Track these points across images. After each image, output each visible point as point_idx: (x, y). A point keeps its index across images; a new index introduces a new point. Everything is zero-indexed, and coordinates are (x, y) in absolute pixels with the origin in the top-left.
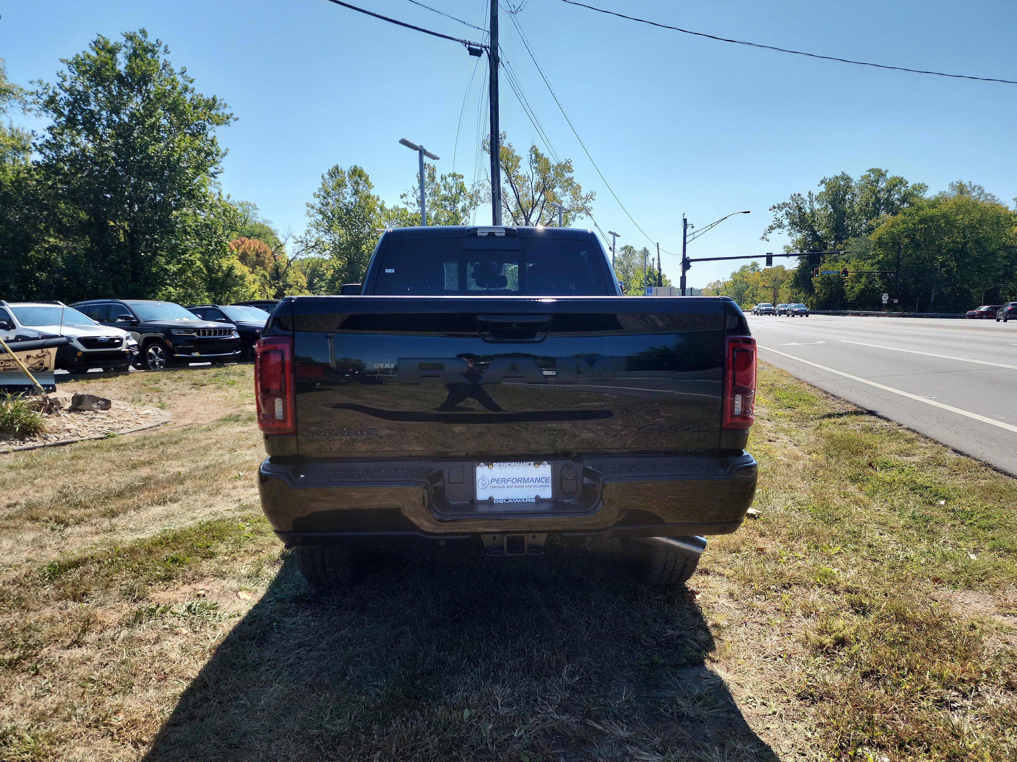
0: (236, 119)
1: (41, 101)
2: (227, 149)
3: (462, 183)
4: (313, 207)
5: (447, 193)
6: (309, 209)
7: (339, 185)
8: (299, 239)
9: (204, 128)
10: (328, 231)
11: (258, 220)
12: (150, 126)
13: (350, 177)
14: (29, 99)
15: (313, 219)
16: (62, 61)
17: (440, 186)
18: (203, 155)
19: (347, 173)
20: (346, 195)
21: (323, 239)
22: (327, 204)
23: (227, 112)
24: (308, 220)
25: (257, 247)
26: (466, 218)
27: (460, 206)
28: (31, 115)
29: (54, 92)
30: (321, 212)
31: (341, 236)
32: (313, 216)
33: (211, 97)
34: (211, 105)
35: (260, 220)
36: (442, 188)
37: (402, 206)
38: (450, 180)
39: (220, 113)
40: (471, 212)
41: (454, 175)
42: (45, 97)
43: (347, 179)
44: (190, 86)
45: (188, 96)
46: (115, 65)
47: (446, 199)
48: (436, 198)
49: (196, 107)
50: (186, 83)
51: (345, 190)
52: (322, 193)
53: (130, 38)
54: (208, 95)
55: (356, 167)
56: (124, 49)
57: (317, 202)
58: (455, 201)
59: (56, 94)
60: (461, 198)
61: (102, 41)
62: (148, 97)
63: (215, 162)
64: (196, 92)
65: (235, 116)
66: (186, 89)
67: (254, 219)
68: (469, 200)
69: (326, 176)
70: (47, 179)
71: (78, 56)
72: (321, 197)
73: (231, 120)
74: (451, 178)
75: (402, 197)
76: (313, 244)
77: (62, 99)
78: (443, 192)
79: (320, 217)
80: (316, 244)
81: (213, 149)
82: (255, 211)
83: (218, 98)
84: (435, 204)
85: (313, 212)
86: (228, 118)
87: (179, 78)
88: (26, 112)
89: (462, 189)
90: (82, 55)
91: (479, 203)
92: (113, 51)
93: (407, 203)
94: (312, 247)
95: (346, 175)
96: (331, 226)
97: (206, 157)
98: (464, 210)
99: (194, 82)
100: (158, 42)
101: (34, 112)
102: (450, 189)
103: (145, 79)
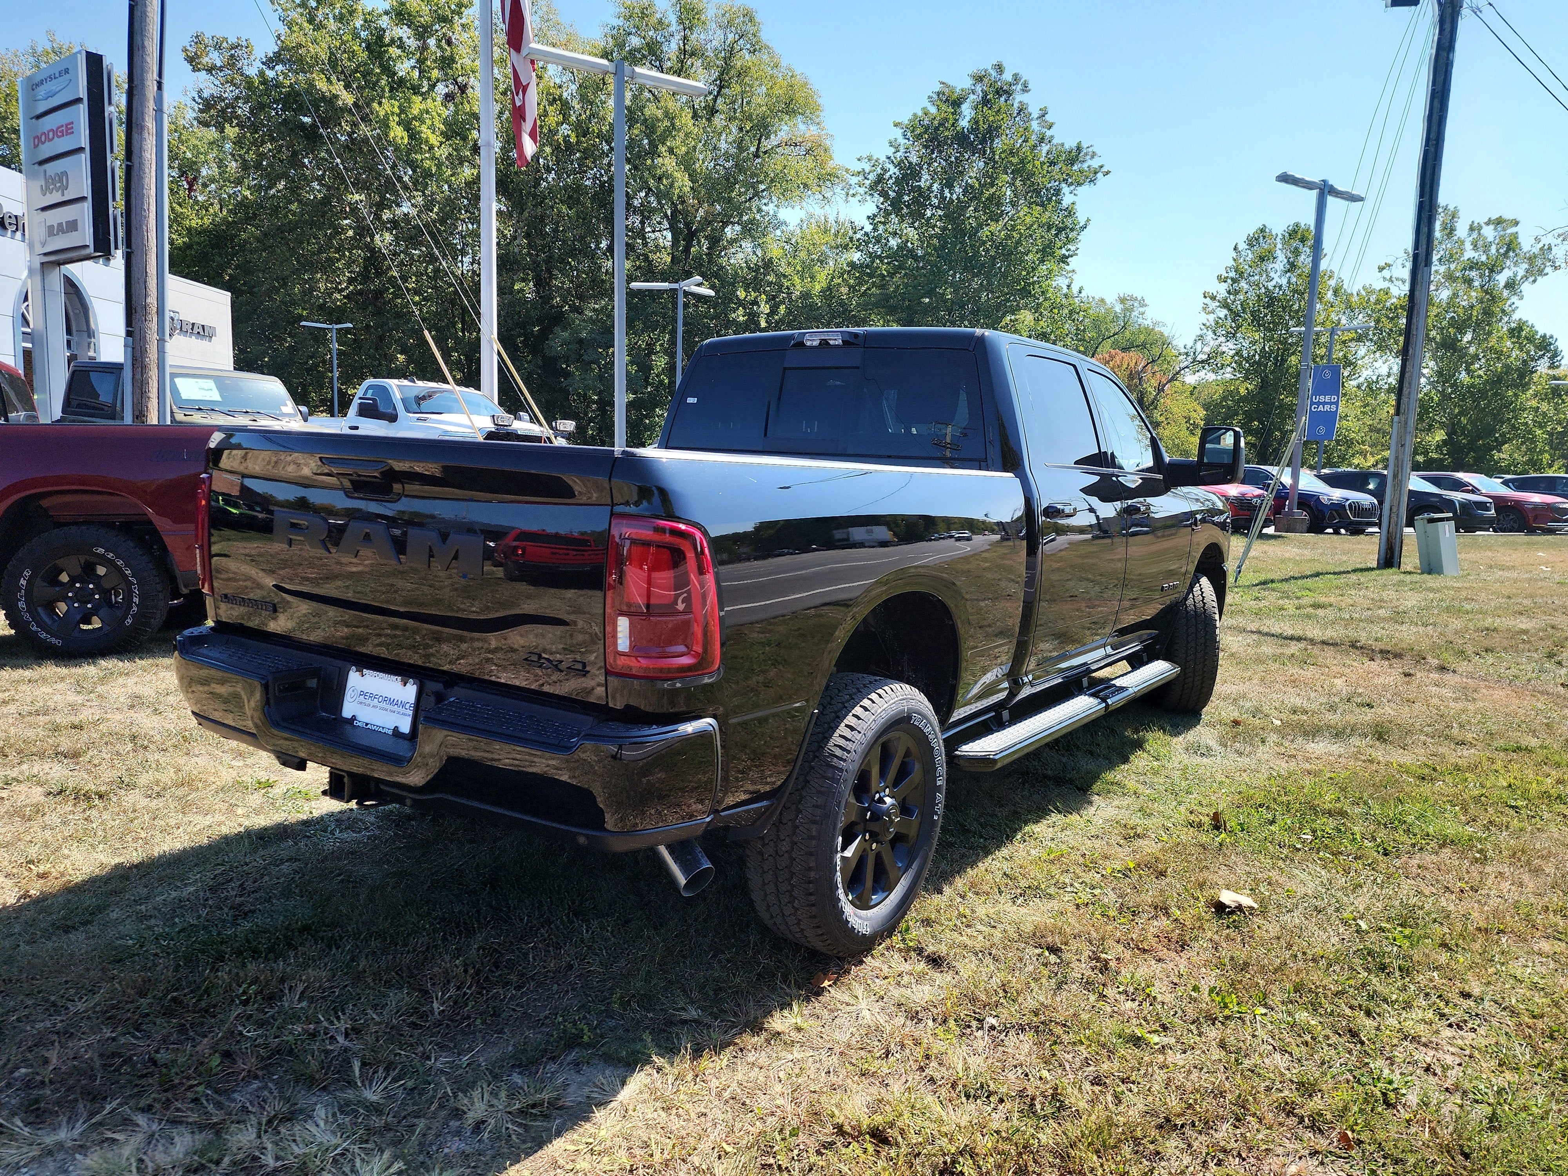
0: (1108, 173)
1: (867, 182)
2: (1088, 220)
3: (1515, 236)
4: (1213, 298)
5: (1476, 255)
6: (1208, 300)
7: (1262, 259)
8: (1183, 350)
9: (1058, 192)
10: (1231, 335)
11: (1146, 323)
12: (987, 199)
13: (1284, 242)
14: (854, 180)
15: (1212, 317)
16: (896, 125)
17: (1463, 242)
18: (1053, 232)
19: (1280, 236)
20: (1272, 274)
21: (1223, 348)
22: (1236, 292)
23: (1095, 163)
24: (1204, 318)
25: (1132, 365)
26: (1514, 299)
27: (1502, 278)
28: (853, 201)
29: (882, 169)
30: (1225, 305)
31: (1253, 343)
32: (1213, 312)
33: (1074, 145)
34: (1075, 156)
35: (1148, 322)
36: (1468, 246)
37: (1379, 284)
38: (1489, 232)
39: (1085, 166)
40: (1526, 287)
41: (1499, 222)
42: (872, 177)
43: (1279, 246)
44: (1049, 133)
45: (1045, 148)
46: (957, 120)
47: (1473, 265)
48: (1453, 266)
49: (1052, 163)
50: (1044, 130)
51: (1271, 266)
52: (1233, 274)
53: (979, 79)
54: (1070, 144)
55: (1297, 225)
56: (972, 97)
57: (1221, 290)
58: (1493, 269)
59: (885, 171)
60: (1508, 263)
61: (947, 91)
62: (992, 159)
63: (1069, 241)
64: (1054, 142)
65: (1105, 169)
66: (1042, 140)
67: (1140, 321)
68: (1525, 266)
69: (1242, 246)
70: (860, 284)
71: (915, 115)
72: (1229, 281)
73: (1100, 175)
74: (1492, 227)
75: (1381, 269)
76: (1205, 357)
77: (891, 177)
78: (1469, 254)
79: (1223, 313)
80: (1209, 358)
81: (1069, 222)
82: (1141, 310)
83: (1084, 145)
84: (1450, 277)
85: (1214, 305)
86: (1096, 173)
87: (1035, 125)
88: (850, 198)
89: (1511, 246)
90: (920, 113)
91: (1548, 270)
92: (957, 103)
93: (1391, 280)
94: (1202, 362)
95: (1278, 240)
96: (1239, 327)
97: (1056, 235)
98: (1511, 285)
99: (1054, 127)
100: (1016, 78)
101: (859, 197)
102: (1486, 248)
103: (992, 132)
